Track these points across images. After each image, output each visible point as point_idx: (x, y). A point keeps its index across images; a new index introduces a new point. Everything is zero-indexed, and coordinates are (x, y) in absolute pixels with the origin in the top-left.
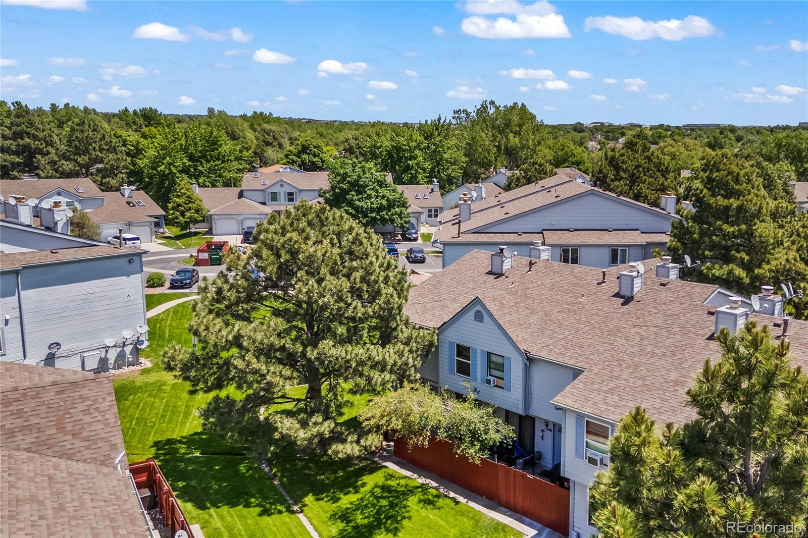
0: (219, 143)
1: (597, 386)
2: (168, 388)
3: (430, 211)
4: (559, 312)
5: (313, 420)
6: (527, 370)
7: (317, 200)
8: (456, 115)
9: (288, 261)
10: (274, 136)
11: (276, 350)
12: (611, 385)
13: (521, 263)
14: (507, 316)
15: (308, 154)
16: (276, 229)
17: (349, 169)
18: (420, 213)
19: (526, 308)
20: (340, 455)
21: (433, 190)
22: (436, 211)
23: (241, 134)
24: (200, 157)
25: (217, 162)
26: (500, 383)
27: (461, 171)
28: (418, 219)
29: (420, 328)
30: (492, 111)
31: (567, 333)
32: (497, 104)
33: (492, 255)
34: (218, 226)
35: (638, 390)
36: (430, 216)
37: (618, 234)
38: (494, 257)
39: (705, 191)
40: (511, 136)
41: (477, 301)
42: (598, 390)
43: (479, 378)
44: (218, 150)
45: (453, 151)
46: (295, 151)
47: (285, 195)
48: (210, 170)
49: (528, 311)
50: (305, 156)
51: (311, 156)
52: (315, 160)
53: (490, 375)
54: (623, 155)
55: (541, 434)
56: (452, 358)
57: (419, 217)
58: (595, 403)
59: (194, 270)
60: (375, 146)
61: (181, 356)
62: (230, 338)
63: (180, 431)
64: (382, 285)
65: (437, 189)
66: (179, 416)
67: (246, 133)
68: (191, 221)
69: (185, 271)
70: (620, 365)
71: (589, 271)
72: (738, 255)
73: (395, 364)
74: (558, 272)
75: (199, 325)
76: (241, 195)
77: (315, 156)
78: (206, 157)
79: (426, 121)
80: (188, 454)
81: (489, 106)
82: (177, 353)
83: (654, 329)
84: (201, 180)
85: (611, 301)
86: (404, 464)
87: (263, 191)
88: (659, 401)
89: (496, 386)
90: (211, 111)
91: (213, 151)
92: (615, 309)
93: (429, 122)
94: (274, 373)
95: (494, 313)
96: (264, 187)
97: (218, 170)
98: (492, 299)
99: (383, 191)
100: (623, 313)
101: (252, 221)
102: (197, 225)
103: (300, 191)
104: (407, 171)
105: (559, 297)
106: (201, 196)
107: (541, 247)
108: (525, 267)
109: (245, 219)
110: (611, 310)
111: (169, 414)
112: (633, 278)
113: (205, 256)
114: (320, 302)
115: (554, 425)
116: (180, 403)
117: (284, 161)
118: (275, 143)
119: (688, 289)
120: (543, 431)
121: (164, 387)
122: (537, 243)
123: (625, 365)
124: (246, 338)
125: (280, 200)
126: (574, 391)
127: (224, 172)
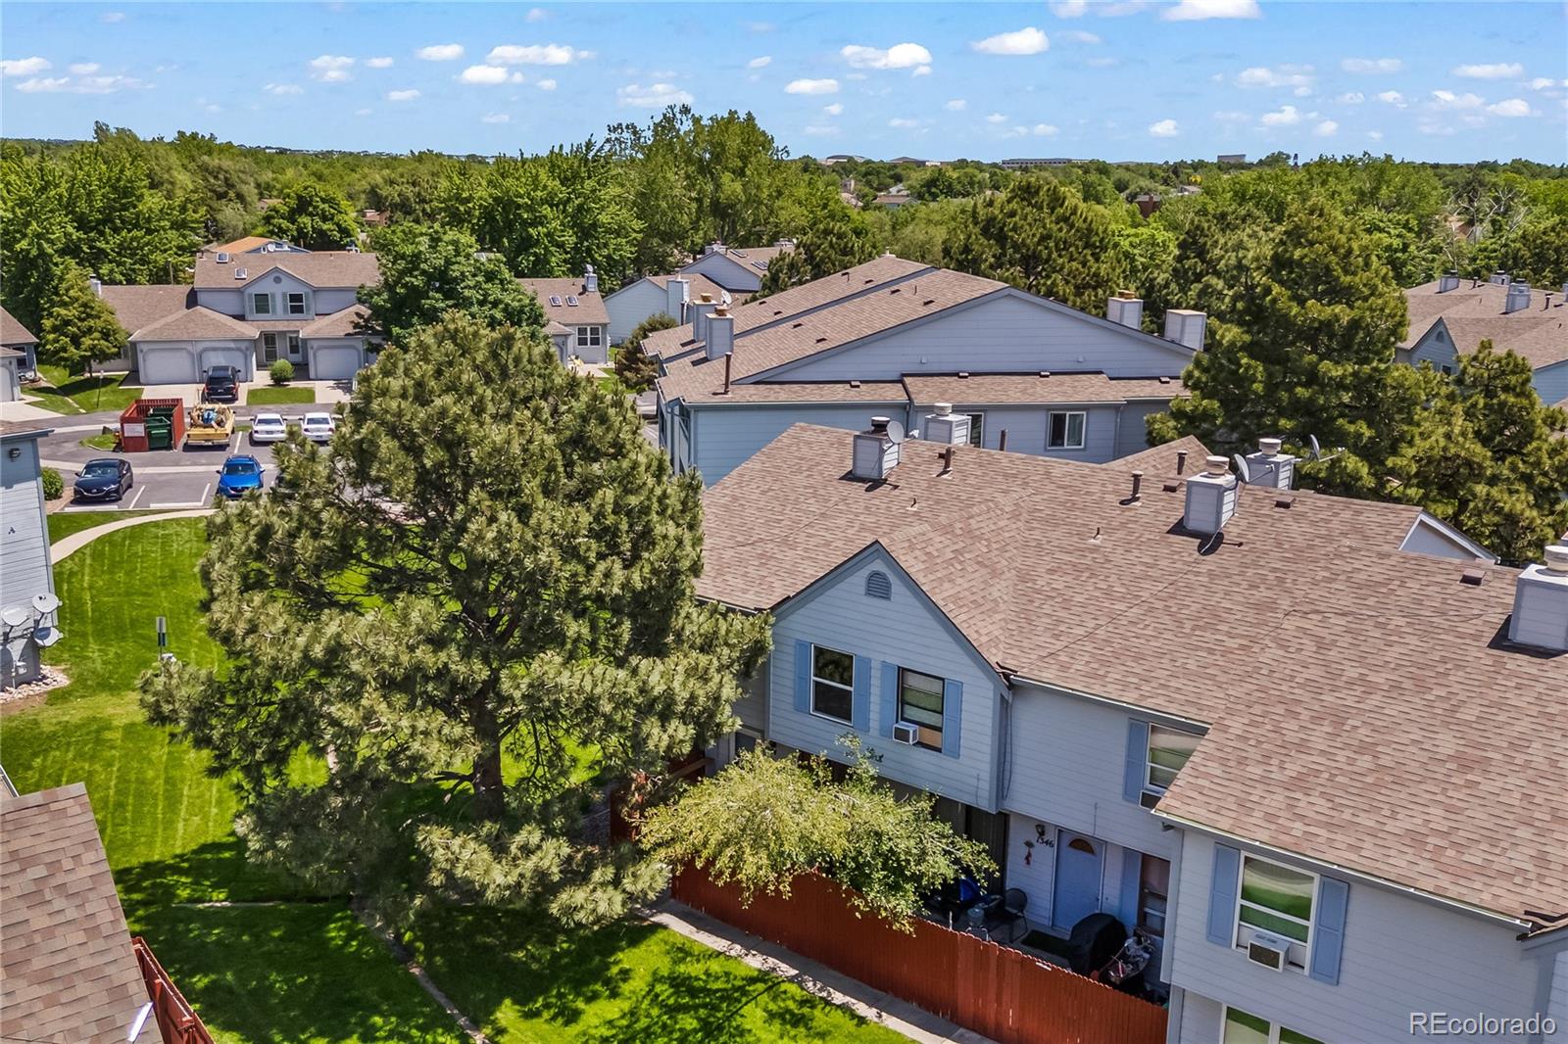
0: (138, 193)
1: (1257, 771)
2: (115, 736)
3: (582, 331)
4: (1051, 571)
5: (520, 839)
6: (1005, 709)
7: (354, 309)
8: (613, 136)
9: (440, 465)
10: (226, 179)
11: (427, 679)
12: (1293, 769)
13: (918, 455)
14: (947, 585)
15: (311, 215)
16: (404, 388)
17: (424, 244)
18: (566, 336)
19: (978, 563)
20: (580, 916)
21: (585, 288)
22: (594, 331)
23: (166, 176)
24: (99, 222)
25: (135, 233)
26: (930, 736)
27: (633, 249)
28: (562, 347)
29: (729, 610)
30: (685, 126)
31: (1091, 624)
32: (696, 112)
33: (857, 437)
34: (152, 364)
35: (1369, 780)
36: (582, 342)
37: (1062, 384)
38: (859, 441)
39: (1276, 289)
40: (726, 178)
41: (875, 549)
42: (1264, 780)
43: (874, 724)
44: (135, 207)
45: (613, 210)
46: (284, 209)
47: (284, 300)
48: (122, 248)
49: (984, 571)
50: (305, 220)
51: (316, 219)
52: (325, 227)
53: (903, 719)
54: (1012, 214)
55: (1025, 850)
56: (802, 679)
57: (565, 343)
58: (1270, 817)
59: (123, 463)
60: (458, 198)
61: (184, 692)
62: (318, 651)
63: (165, 841)
64: (655, 517)
65: (592, 286)
66: (156, 806)
67: (175, 174)
68: (94, 356)
69: (105, 465)
70: (1295, 715)
71: (1087, 471)
72: (1352, 428)
73: (692, 700)
74: (1014, 476)
75: (233, 620)
76: (192, 300)
77: (325, 219)
78: (113, 222)
79: (561, 147)
80: (201, 900)
81: (678, 116)
82: (174, 682)
83: (1342, 621)
84: (104, 270)
85: (1170, 545)
86: (700, 919)
87: (239, 291)
88: (1442, 813)
89: (920, 744)
90: (101, 130)
91: (127, 210)
92: (1186, 563)
93: (567, 150)
94: (426, 733)
95: (920, 579)
96: (240, 284)
97: (137, 248)
98: (906, 545)
99: (495, 291)
100: (1210, 573)
101: (220, 353)
102: (106, 364)
103: (316, 291)
104: (526, 250)
105: (1037, 534)
106: (111, 304)
107: (952, 418)
108: (930, 462)
109: (206, 350)
110: (1179, 565)
111: (131, 800)
112: (1221, 490)
113: (137, 430)
114: (528, 563)
115: (1061, 831)
116: (150, 774)
117: (260, 230)
118: (232, 194)
119: (1347, 515)
120: (1029, 845)
121: (108, 735)
122: (942, 408)
123: (1305, 715)
124: (354, 651)
125: (274, 311)
126: (1200, 782)
127: (152, 252)
